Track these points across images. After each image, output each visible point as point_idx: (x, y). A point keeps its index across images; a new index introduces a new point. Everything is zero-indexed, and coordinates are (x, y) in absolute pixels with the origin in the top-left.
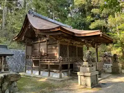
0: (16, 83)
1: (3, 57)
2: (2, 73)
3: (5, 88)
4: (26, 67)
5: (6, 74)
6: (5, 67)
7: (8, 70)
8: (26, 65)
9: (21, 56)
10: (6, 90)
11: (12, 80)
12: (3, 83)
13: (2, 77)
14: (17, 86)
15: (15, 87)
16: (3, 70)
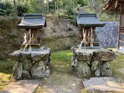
0: (108, 64)
1: (91, 28)
2: (91, 48)
3: (95, 68)
4: (119, 42)
5: (96, 51)
6: (95, 41)
7: (98, 46)
8: (119, 40)
9: (112, 29)
10: (96, 70)
11: (103, 59)
12: (93, 61)
13: (91, 54)
14: (110, 68)
15: (107, 69)
16: (92, 45)
